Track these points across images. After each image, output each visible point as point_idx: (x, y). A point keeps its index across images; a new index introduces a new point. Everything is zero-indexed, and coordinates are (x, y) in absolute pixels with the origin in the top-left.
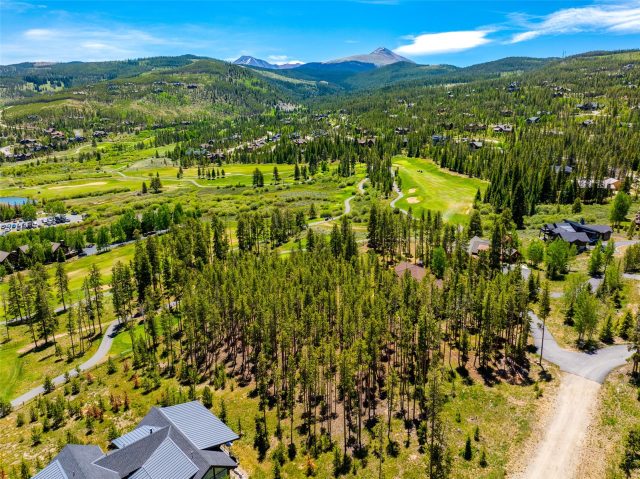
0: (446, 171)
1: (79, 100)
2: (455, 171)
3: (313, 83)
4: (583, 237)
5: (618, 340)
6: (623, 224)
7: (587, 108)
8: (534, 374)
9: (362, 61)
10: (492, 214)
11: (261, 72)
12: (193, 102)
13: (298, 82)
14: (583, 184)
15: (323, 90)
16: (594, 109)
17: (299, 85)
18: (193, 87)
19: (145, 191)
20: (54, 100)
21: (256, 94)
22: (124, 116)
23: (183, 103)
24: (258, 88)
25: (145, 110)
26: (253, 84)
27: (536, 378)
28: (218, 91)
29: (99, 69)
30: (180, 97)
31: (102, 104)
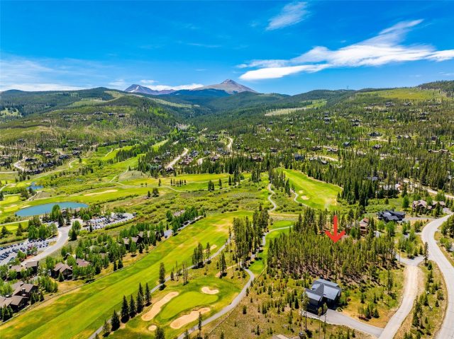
0: (311, 178)
1: (46, 126)
2: (317, 178)
3: (190, 106)
4: (396, 218)
5: (419, 255)
6: (408, 209)
7: (374, 135)
8: (399, 266)
9: (216, 88)
10: (348, 205)
11: (154, 99)
12: (124, 126)
13: (179, 106)
14: (386, 188)
15: (198, 112)
16: (377, 135)
17: (182, 108)
18: (123, 116)
19: (149, 195)
20: (28, 127)
21: (162, 119)
22: (83, 138)
23: (117, 127)
24: (161, 115)
25: (95, 133)
26: (159, 112)
27: (399, 267)
28: (139, 118)
29: (42, 99)
30: (115, 123)
31: (63, 129)
